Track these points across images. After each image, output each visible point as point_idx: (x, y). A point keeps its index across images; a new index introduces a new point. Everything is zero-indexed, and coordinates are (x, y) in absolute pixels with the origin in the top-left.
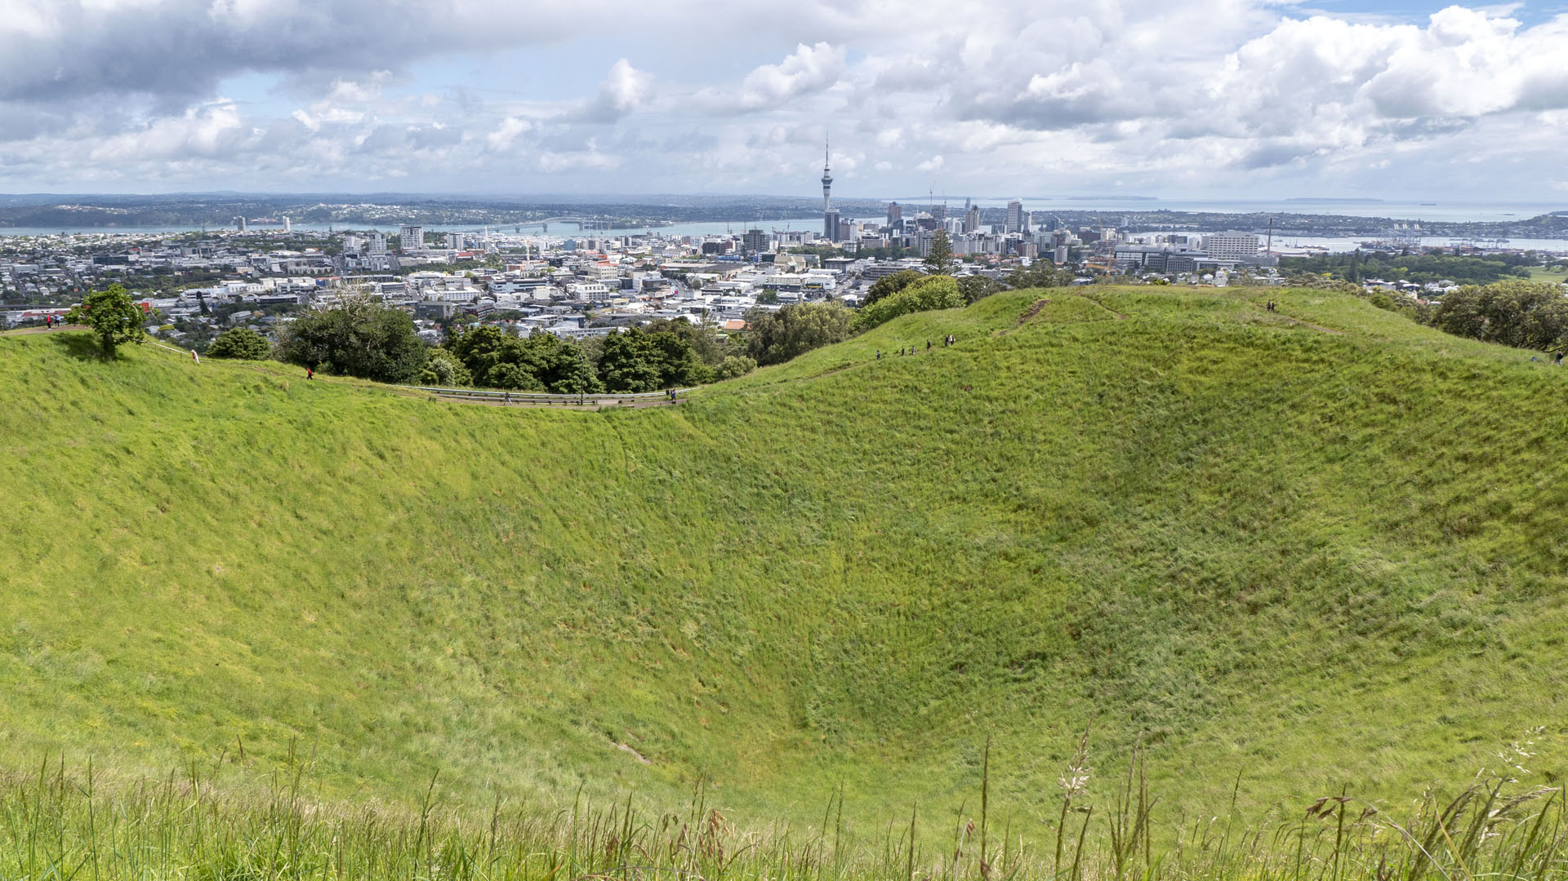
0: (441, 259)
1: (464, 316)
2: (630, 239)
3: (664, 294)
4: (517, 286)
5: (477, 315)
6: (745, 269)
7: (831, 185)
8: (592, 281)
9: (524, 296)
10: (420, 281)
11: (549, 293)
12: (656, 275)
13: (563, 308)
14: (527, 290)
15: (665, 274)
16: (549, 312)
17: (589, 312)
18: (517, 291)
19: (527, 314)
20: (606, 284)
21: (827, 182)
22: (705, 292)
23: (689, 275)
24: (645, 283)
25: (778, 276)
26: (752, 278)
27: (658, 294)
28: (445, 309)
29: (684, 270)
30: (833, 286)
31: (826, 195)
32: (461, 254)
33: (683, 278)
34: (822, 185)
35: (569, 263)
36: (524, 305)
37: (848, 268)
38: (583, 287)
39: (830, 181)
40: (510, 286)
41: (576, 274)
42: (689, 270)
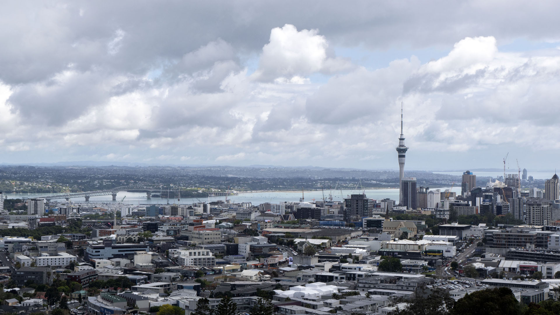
0: (22, 224)
1: (68, 283)
2: (209, 206)
3: (277, 260)
4: (116, 251)
5: (80, 281)
6: (353, 234)
7: (406, 154)
8: (194, 246)
9: (124, 262)
10: (10, 246)
11: (150, 258)
12: (262, 240)
13: (173, 275)
14: (126, 256)
15: (271, 239)
16: (159, 279)
17: (202, 279)
18: (116, 256)
19: (135, 282)
20: (211, 249)
21: (402, 151)
22: (321, 259)
23: (297, 240)
24: (252, 248)
25: (392, 242)
26: (366, 244)
27: (271, 261)
28: (45, 275)
29: (288, 235)
30: (453, 253)
31: (402, 164)
32: (42, 220)
33: (291, 244)
34: (397, 154)
35: (165, 227)
36: (125, 272)
37: (464, 234)
38: (187, 252)
39: (405, 150)
40: (109, 251)
41: (178, 239)
42: (297, 235)
